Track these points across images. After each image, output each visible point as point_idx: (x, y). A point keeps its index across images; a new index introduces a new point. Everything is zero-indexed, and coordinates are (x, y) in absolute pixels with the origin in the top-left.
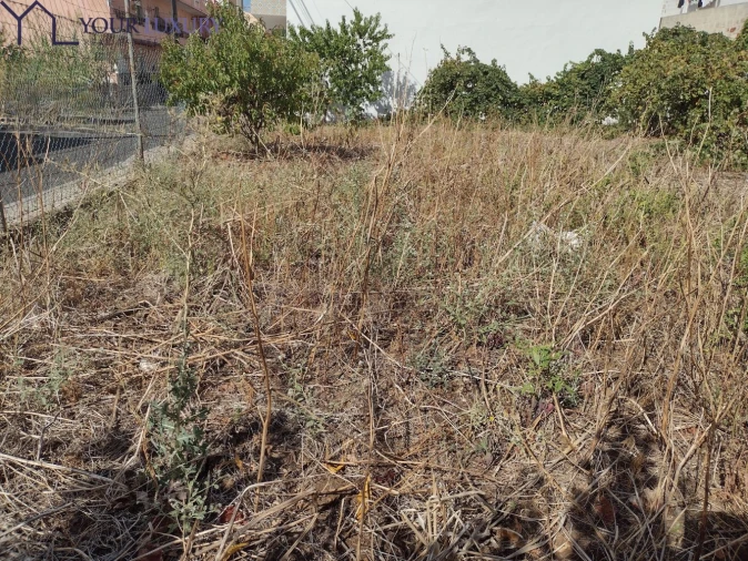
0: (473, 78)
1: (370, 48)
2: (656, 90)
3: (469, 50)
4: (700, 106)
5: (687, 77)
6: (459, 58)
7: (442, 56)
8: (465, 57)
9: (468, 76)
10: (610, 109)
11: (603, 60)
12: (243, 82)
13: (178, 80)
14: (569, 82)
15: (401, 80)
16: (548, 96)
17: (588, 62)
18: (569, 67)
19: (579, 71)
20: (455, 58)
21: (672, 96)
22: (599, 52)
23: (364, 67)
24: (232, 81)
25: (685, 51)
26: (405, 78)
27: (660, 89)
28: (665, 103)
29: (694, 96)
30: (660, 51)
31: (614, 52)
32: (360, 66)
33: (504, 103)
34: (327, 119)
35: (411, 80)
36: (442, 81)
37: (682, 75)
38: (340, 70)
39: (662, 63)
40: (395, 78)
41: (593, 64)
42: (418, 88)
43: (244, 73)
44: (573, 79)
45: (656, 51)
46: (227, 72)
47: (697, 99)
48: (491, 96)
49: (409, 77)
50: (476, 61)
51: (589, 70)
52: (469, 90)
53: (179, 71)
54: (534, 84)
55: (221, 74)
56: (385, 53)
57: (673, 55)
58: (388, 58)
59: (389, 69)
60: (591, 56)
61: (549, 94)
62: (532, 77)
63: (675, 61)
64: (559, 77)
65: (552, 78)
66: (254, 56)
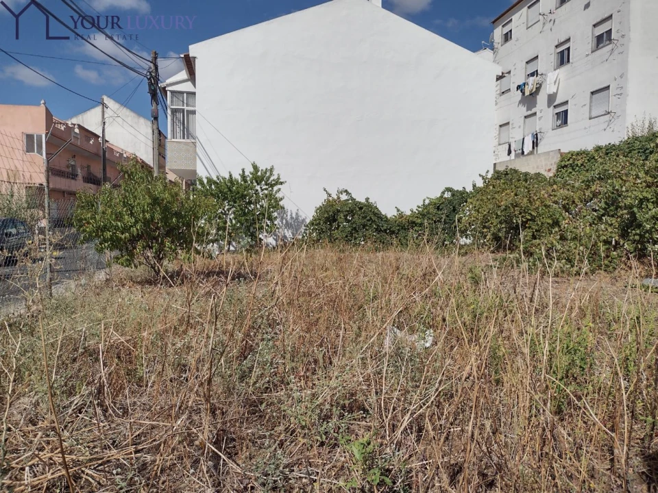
0: (351, 212)
1: (266, 192)
2: (495, 217)
3: (346, 191)
4: (530, 228)
5: (516, 206)
6: (339, 198)
7: (325, 196)
8: (344, 197)
9: (347, 211)
10: (463, 232)
11: (453, 195)
12: (147, 223)
13: (88, 223)
14: (428, 213)
15: (294, 216)
16: (413, 224)
17: (442, 197)
18: (427, 202)
19: (435, 204)
20: (336, 197)
21: (508, 221)
22: (448, 189)
23: (262, 206)
24: (136, 222)
25: (513, 186)
26: (297, 214)
27: (497, 217)
28: (503, 226)
29: (524, 220)
30: (494, 187)
31: (461, 189)
32: (258, 206)
33: (378, 230)
34: (232, 248)
35: (302, 216)
36: (326, 215)
37: (512, 204)
38: (241, 209)
39: (496, 196)
40: (289, 214)
41: (445, 198)
42: (308, 221)
43: (148, 216)
44: (431, 210)
45: (491, 187)
46: (132, 214)
47: (526, 222)
48: (366, 225)
49: (300, 213)
50: (353, 199)
51: (442, 203)
52: (348, 221)
53: (89, 215)
54: (401, 215)
55: (126, 217)
56: (279, 195)
57: (504, 190)
58: (281, 199)
59: (283, 208)
60: (443, 193)
61: (414, 222)
62: (398, 210)
63: (507, 194)
64: (420, 209)
65: (415, 210)
66: (156, 201)
